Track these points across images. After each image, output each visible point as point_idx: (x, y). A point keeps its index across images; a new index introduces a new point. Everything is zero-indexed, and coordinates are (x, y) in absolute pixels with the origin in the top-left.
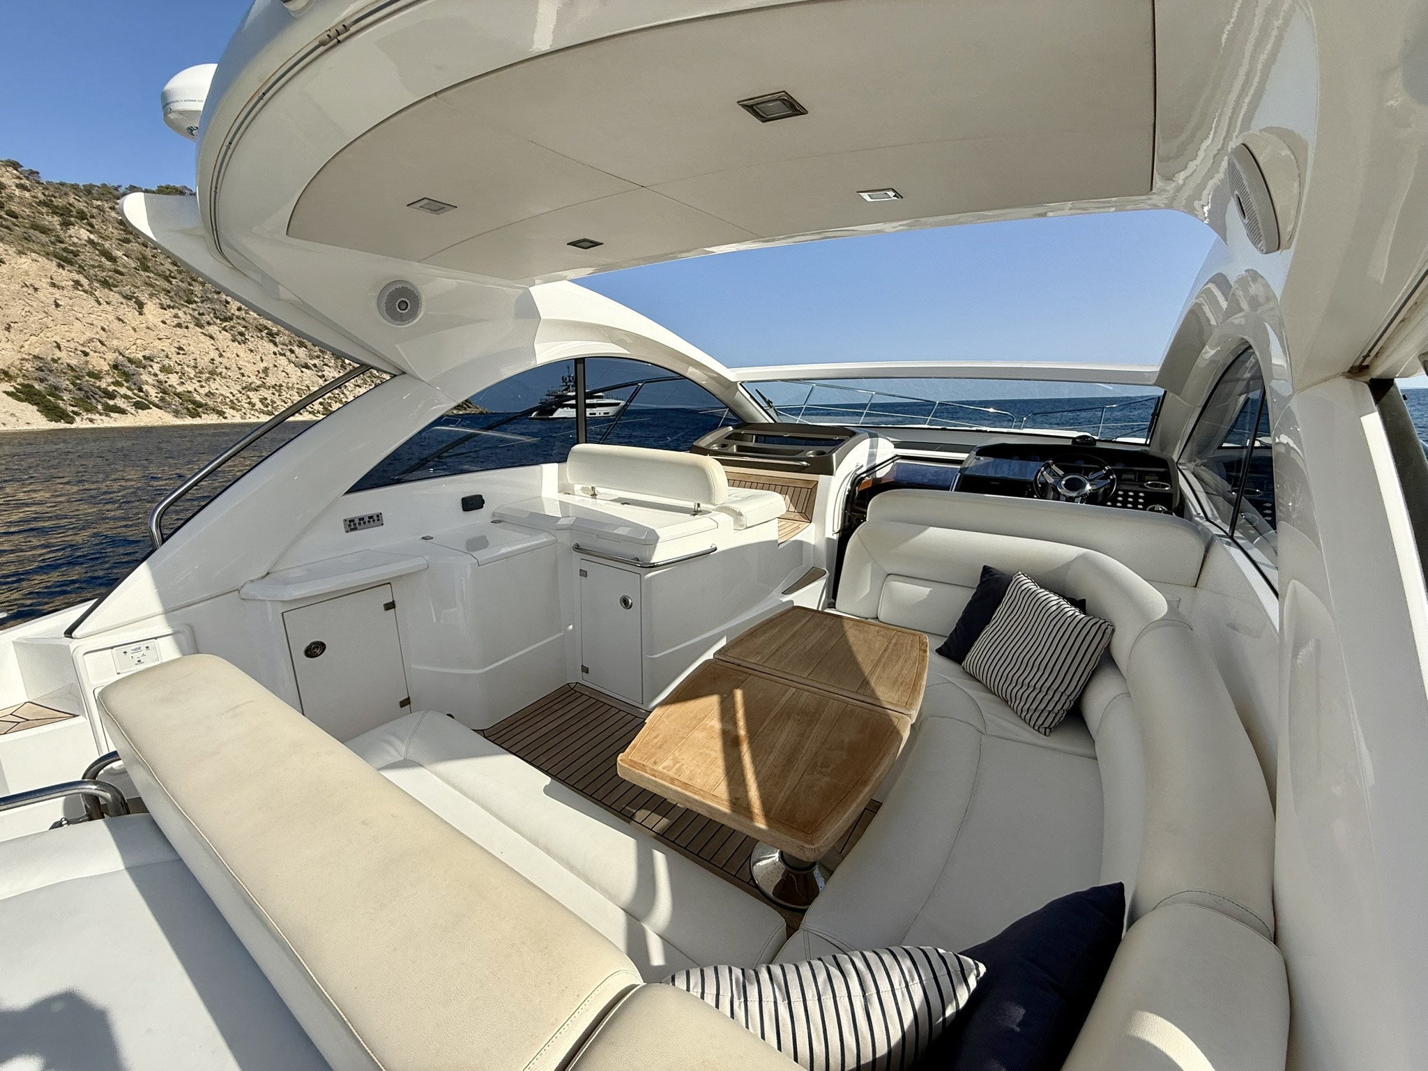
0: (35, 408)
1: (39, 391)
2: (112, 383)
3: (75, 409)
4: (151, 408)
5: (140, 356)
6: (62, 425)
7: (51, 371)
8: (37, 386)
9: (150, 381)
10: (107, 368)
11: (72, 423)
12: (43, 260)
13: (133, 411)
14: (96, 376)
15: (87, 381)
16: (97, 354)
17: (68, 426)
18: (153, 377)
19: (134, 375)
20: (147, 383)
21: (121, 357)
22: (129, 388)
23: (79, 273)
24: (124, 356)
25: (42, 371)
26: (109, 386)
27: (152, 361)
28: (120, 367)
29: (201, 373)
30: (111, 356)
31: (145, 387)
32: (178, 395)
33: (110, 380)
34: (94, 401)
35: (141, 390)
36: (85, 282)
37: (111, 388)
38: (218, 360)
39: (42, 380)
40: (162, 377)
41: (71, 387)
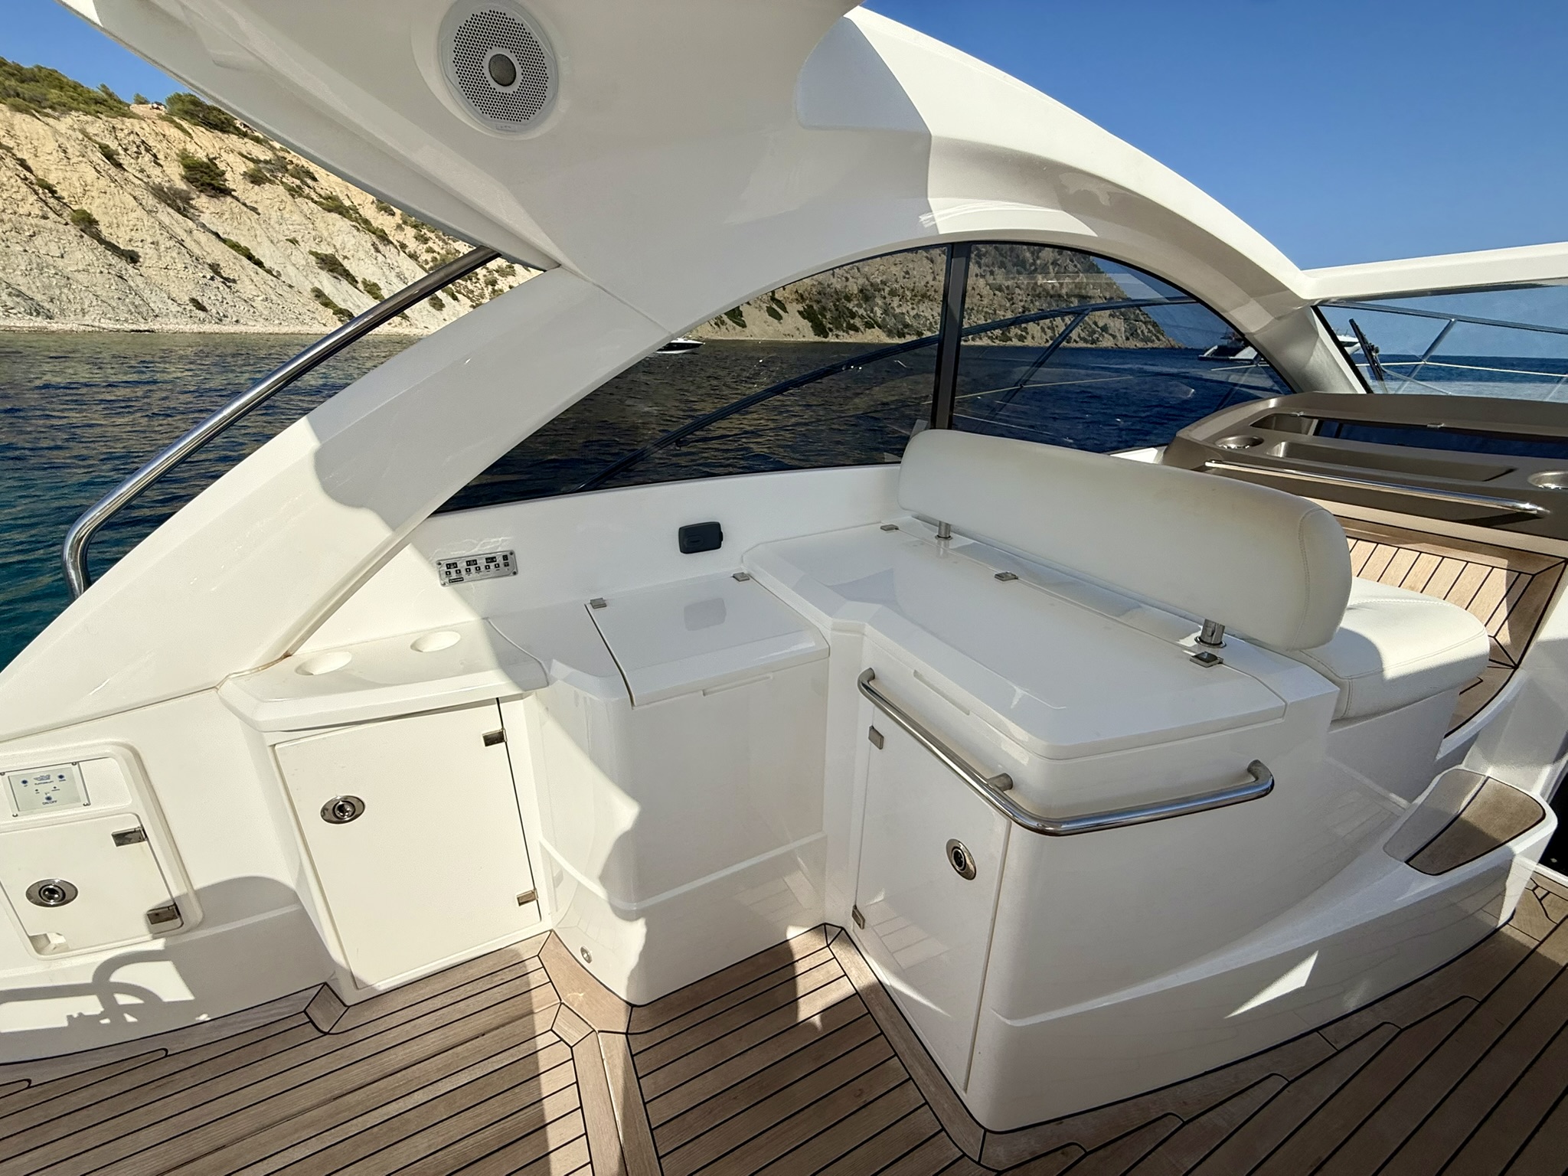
0: (811, 324)
1: (815, 311)
2: (857, 304)
4: (874, 328)
6: (821, 339)
7: (825, 294)
8: (815, 308)
9: (880, 302)
11: (826, 338)
13: (862, 329)
14: (848, 299)
15: (843, 303)
17: (824, 340)
18: (882, 300)
19: (871, 298)
20: (877, 305)
21: (867, 282)
22: (866, 310)
24: (869, 281)
25: (820, 294)
26: (854, 307)
27: (885, 285)
28: (865, 291)
29: (916, 296)
30: (861, 281)
31: (876, 308)
33: (856, 302)
34: (842, 320)
35: (872, 311)
37: (855, 309)
39: (818, 302)
40: (888, 300)
41: (833, 307)
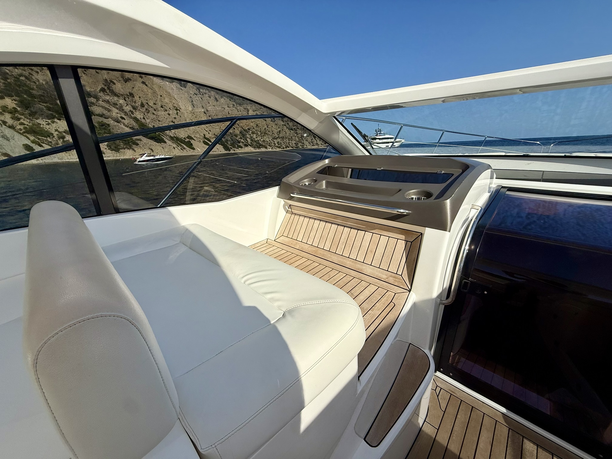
0: (222, 147)
1: (223, 141)
2: (240, 138)
3: (231, 147)
4: (248, 146)
5: (247, 129)
10: (239, 133)
12: (226, 99)
13: (244, 147)
14: (236, 136)
15: (234, 138)
16: (237, 129)
17: (229, 152)
18: (249, 136)
19: (245, 135)
20: (248, 138)
21: (242, 129)
22: (243, 139)
23: (234, 102)
24: (243, 129)
26: (239, 139)
27: (250, 130)
28: (242, 133)
29: (262, 133)
32: (255, 141)
33: (239, 137)
34: (235, 144)
35: (246, 140)
36: (235, 104)
37: (239, 140)
38: (267, 128)
40: (252, 135)
41: (230, 140)
